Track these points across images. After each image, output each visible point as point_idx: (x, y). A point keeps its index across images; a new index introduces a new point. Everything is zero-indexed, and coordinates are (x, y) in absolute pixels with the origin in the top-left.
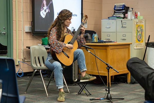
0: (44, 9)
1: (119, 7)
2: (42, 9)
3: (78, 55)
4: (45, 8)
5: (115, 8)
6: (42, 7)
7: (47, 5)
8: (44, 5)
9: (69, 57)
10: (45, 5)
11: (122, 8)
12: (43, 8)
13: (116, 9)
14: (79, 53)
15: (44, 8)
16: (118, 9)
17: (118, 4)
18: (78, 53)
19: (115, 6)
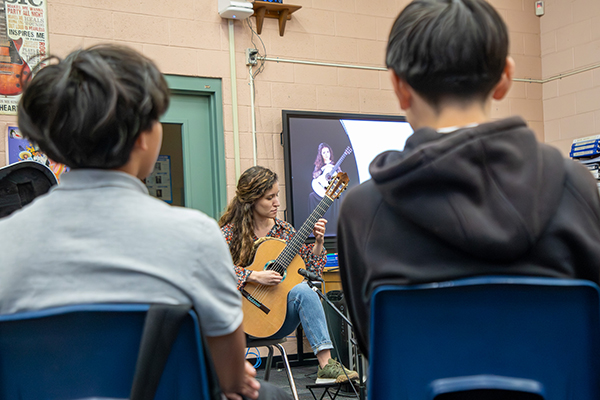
0: (325, 174)
1: (583, 148)
2: (316, 174)
3: (298, 302)
4: (328, 168)
5: (573, 152)
6: (316, 169)
7: (334, 160)
8: (323, 160)
9: (266, 311)
10: (328, 161)
11: (591, 152)
12: (320, 169)
13: (575, 155)
14: (300, 297)
15: (322, 169)
16: (583, 153)
17: (583, 140)
18: (297, 298)
19: (574, 147)
